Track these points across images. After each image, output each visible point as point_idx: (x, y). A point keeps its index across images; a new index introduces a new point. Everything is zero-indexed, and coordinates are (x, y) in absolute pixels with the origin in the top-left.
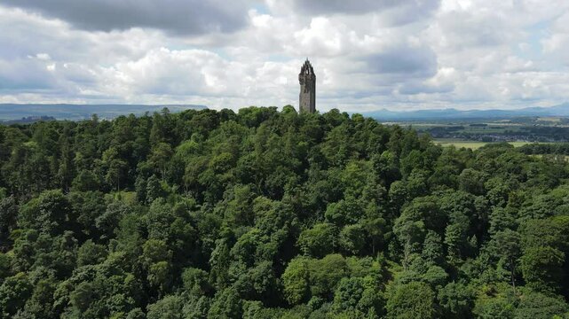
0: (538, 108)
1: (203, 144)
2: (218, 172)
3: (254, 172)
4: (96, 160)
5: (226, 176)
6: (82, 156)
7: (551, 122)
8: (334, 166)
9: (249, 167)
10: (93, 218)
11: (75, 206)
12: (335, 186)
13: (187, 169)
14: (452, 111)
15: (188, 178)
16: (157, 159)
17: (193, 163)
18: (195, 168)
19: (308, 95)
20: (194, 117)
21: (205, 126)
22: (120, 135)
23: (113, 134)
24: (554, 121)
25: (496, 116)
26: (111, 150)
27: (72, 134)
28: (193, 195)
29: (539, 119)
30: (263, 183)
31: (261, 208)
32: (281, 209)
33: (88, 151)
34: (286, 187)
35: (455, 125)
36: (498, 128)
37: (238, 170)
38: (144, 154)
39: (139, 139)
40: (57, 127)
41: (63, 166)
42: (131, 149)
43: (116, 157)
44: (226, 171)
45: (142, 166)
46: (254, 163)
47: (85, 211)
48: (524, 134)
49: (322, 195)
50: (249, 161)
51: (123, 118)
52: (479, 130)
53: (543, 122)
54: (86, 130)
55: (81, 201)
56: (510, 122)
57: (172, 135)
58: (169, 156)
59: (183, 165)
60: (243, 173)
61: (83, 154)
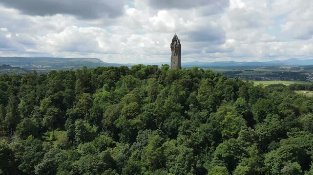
0: (278, 61)
1: (114, 94)
2: (128, 118)
3: (155, 117)
4: (36, 107)
5: (135, 121)
6: (24, 103)
7: (286, 69)
8: (205, 109)
9: (151, 113)
10: (33, 165)
11: (17, 155)
12: (214, 127)
13: (105, 115)
14: (233, 62)
15: (106, 122)
16: (81, 106)
17: (109, 110)
18: (111, 114)
19: (177, 57)
20: (104, 72)
21: (112, 78)
22: (53, 86)
23: (47, 85)
24: (288, 68)
25: (257, 65)
26: (47, 100)
27: (18, 85)
28: (110, 134)
29: (280, 67)
30: (162, 125)
31: (171, 153)
32: (187, 153)
33: (29, 100)
34: (180, 128)
35: (237, 70)
36: (260, 72)
37: (143, 115)
38: (72, 101)
39: (67, 90)
40: (7, 80)
41: (9, 114)
42: (61, 97)
43: (50, 105)
44: (135, 117)
45: (70, 112)
46: (155, 110)
47: (26, 159)
48: (276, 76)
49: (208, 135)
50: (150, 108)
51: (54, 72)
52: (251, 74)
53: (283, 69)
54: (28, 82)
55: (23, 150)
56: (265, 69)
57: (90, 85)
58: (90, 104)
59: (101, 111)
60: (148, 119)
61: (25, 101)
